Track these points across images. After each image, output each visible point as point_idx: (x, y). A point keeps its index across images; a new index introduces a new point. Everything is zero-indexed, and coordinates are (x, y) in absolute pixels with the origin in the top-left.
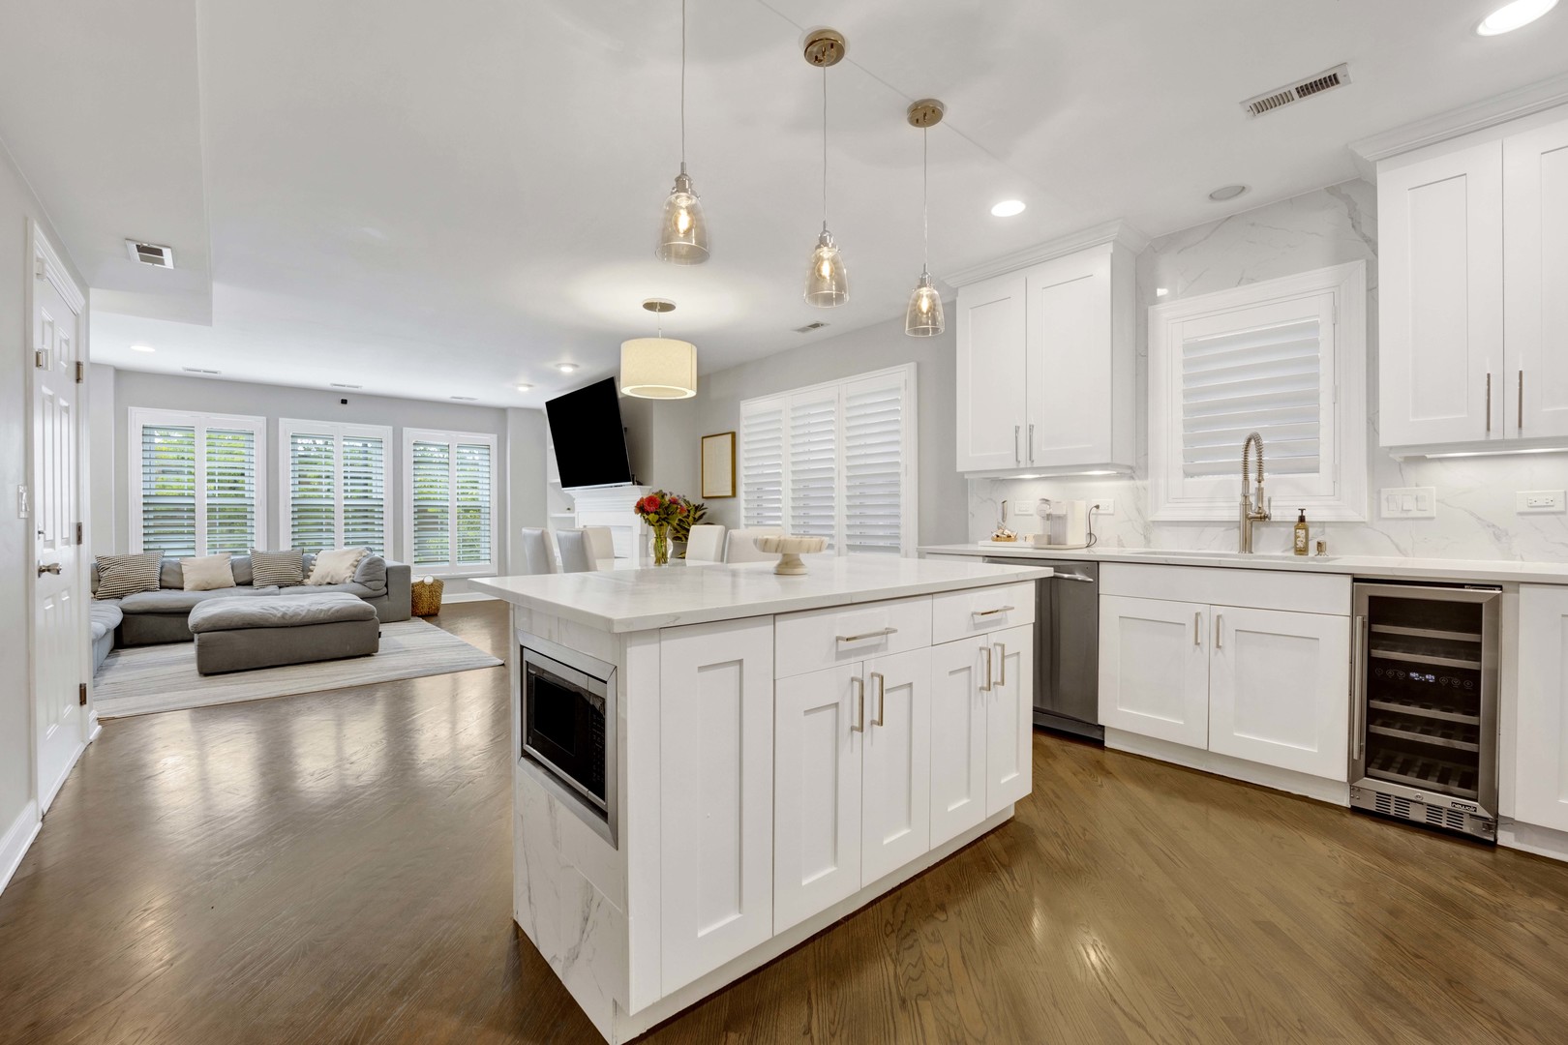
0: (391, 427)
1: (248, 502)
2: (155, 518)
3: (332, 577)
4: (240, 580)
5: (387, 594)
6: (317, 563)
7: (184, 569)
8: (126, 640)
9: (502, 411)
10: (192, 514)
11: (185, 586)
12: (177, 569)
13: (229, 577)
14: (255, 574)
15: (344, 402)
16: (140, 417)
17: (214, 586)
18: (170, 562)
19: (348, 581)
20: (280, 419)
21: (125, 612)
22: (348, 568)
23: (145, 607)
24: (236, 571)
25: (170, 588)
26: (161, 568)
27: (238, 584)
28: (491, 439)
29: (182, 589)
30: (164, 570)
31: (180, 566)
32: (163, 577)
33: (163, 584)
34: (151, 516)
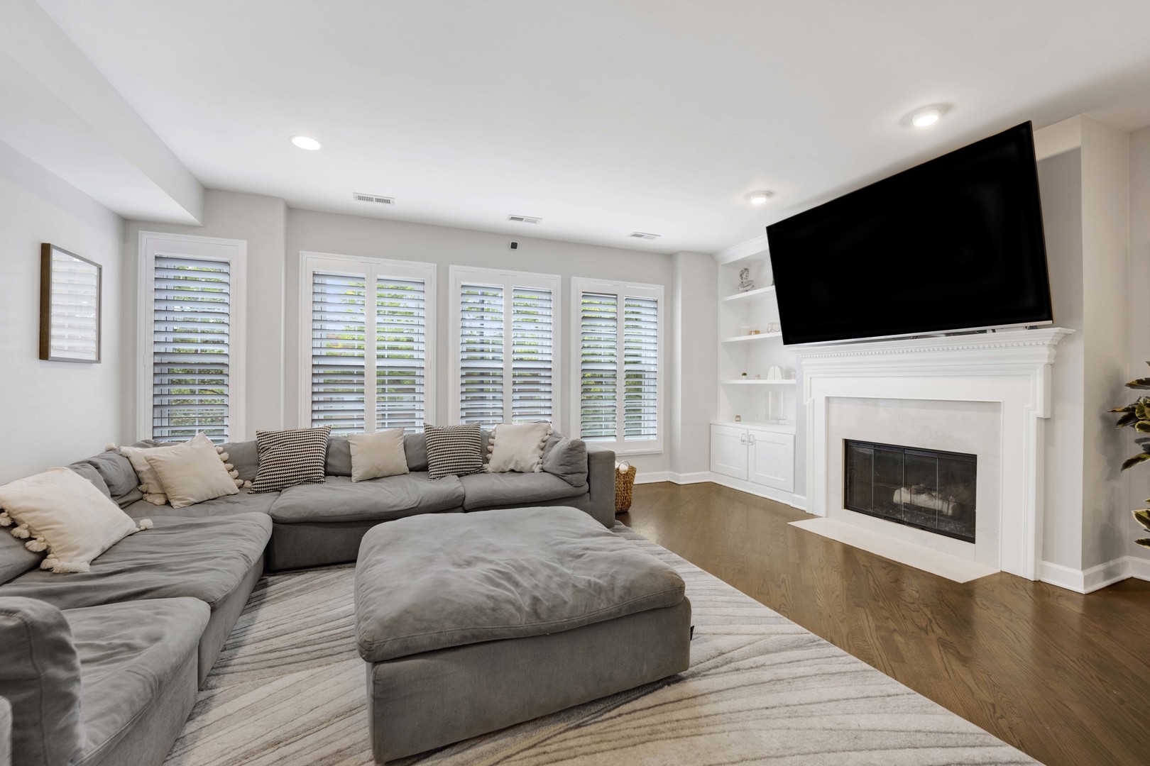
0: (560, 276)
1: (417, 364)
2: (326, 383)
3: (517, 463)
4: (414, 465)
5: (589, 491)
6: (495, 441)
7: (353, 450)
8: (279, 561)
9: (670, 257)
10: (360, 379)
11: (353, 473)
12: (344, 449)
13: (401, 461)
14: (431, 459)
15: (514, 246)
16: (311, 261)
17: (385, 473)
18: (337, 439)
19: (537, 469)
20: (451, 266)
21: (276, 521)
22: (534, 451)
23: (304, 514)
24: (409, 452)
25: (337, 475)
26: (328, 448)
27: (411, 470)
28: (657, 291)
29: (350, 475)
30: (330, 450)
31: (348, 445)
32: (330, 461)
33: (329, 469)
34: (321, 380)
